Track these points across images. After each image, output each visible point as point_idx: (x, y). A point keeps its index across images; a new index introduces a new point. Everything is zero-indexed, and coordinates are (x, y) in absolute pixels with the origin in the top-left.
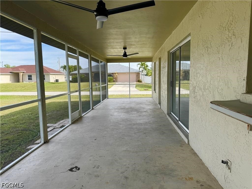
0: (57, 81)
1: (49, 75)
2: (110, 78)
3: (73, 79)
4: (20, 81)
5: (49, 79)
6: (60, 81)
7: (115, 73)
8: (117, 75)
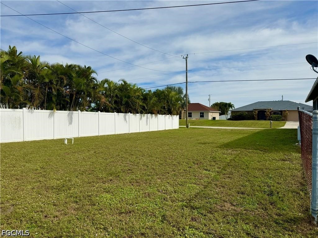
0: (214, 118)
1: (208, 112)
2: (278, 117)
3: (234, 117)
4: (181, 118)
5: (208, 117)
6: (217, 119)
7: (285, 111)
8: (287, 113)
